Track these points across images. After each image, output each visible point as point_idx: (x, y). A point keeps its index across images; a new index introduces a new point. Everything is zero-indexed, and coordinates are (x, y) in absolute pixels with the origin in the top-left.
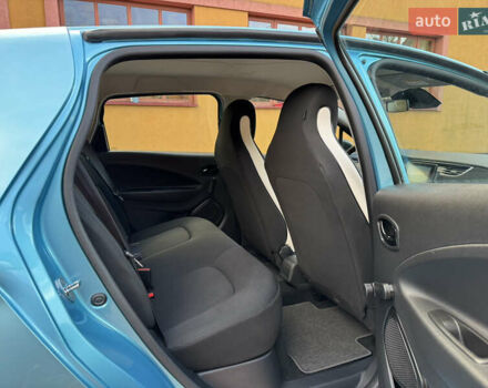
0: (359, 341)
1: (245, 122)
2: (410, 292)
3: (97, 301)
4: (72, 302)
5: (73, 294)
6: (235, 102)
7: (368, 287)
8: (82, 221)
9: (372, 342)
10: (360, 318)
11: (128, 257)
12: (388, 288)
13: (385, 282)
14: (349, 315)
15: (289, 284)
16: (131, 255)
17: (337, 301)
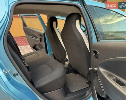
0: (86, 83)
1: (54, 23)
2: (102, 70)
3: (15, 75)
4: (8, 76)
5: (8, 73)
6: (51, 17)
7: (90, 69)
8: (10, 52)
9: (90, 83)
10: (86, 77)
11: (23, 62)
12: (95, 69)
13: (95, 67)
14: (83, 76)
15: (67, 68)
16: (24, 62)
17: (80, 72)
